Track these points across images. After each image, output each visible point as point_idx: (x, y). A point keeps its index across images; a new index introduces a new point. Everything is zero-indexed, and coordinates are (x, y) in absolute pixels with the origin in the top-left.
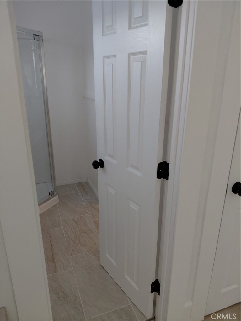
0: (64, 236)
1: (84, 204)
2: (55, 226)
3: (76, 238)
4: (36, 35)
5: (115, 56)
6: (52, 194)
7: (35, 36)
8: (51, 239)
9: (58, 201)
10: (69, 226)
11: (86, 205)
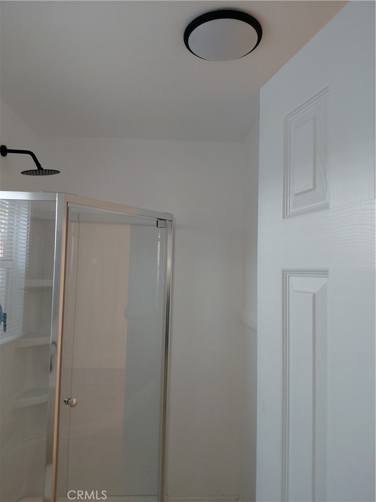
4: (161, 219)
5: (322, 273)
7: (159, 221)
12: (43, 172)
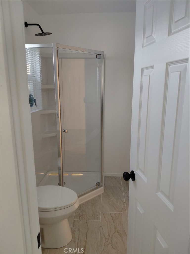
0: (99, 231)
1: (125, 201)
2: (94, 218)
3: (109, 237)
4: (98, 54)
5: (152, 67)
6: (98, 185)
8: (88, 230)
9: (103, 192)
10: (107, 222)
11: (126, 202)
12: (44, 34)
